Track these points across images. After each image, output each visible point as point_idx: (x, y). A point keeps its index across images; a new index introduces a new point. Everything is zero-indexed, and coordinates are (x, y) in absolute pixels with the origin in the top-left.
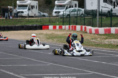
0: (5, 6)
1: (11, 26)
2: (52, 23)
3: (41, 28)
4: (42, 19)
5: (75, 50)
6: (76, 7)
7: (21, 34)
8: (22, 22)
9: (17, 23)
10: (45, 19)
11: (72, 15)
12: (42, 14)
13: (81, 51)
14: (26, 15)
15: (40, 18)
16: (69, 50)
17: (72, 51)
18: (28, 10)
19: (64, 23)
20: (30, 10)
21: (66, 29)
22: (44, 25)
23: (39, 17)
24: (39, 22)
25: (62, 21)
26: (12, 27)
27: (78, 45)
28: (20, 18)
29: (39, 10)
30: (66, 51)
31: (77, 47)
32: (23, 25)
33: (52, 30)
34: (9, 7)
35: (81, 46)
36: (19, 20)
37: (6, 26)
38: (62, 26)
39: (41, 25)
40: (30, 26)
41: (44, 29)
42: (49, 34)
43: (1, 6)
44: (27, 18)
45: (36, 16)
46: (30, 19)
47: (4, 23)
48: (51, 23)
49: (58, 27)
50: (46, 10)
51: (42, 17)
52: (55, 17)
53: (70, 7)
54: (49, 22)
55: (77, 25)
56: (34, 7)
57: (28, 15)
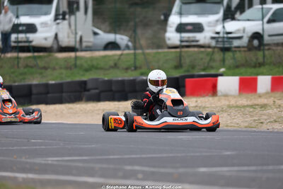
8: (45, 68)
9: (25, 74)
11: (270, 36)
20: (64, 19)
45: (84, 44)
56: (78, 3)
57: (56, 42)
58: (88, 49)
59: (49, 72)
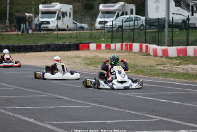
0: (21, 12)
1: (30, 44)
2: (94, 39)
3: (77, 47)
4: (78, 34)
5: (116, 80)
6: (132, 13)
7: (45, 57)
8: (47, 38)
9: (40, 40)
10: (84, 33)
11: (125, 27)
12: (79, 25)
13: (125, 82)
14: (54, 28)
15: (75, 32)
16: (106, 80)
17: (111, 81)
18: (57, 19)
19: (113, 40)
20: (60, 19)
21: (117, 49)
22: (82, 43)
23: (74, 30)
24: (74, 38)
25: (111, 36)
26: (32, 46)
27: (120, 72)
28: (45, 32)
29: (73, 19)
30: (102, 82)
31: (118, 76)
32: (49, 43)
33: (94, 50)
34: (27, 14)
35: (125, 75)
36: (43, 36)
37: (22, 45)
38: (110, 45)
39: (77, 43)
40: (61, 45)
41: (82, 50)
42: (89, 58)
43: (15, 13)
44: (56, 32)
45: (69, 28)
46: (61, 34)
47: (20, 40)
48: (92, 40)
49: (103, 46)
50: (86, 19)
51: (78, 30)
52: (99, 30)
53: (123, 14)
54: (90, 38)
55: (133, 43)
56: (66, 14)
57: (57, 27)
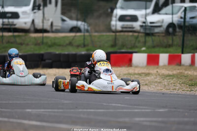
18: (33, 9)
57: (33, 25)
58: (57, 31)
59: (24, 46)
